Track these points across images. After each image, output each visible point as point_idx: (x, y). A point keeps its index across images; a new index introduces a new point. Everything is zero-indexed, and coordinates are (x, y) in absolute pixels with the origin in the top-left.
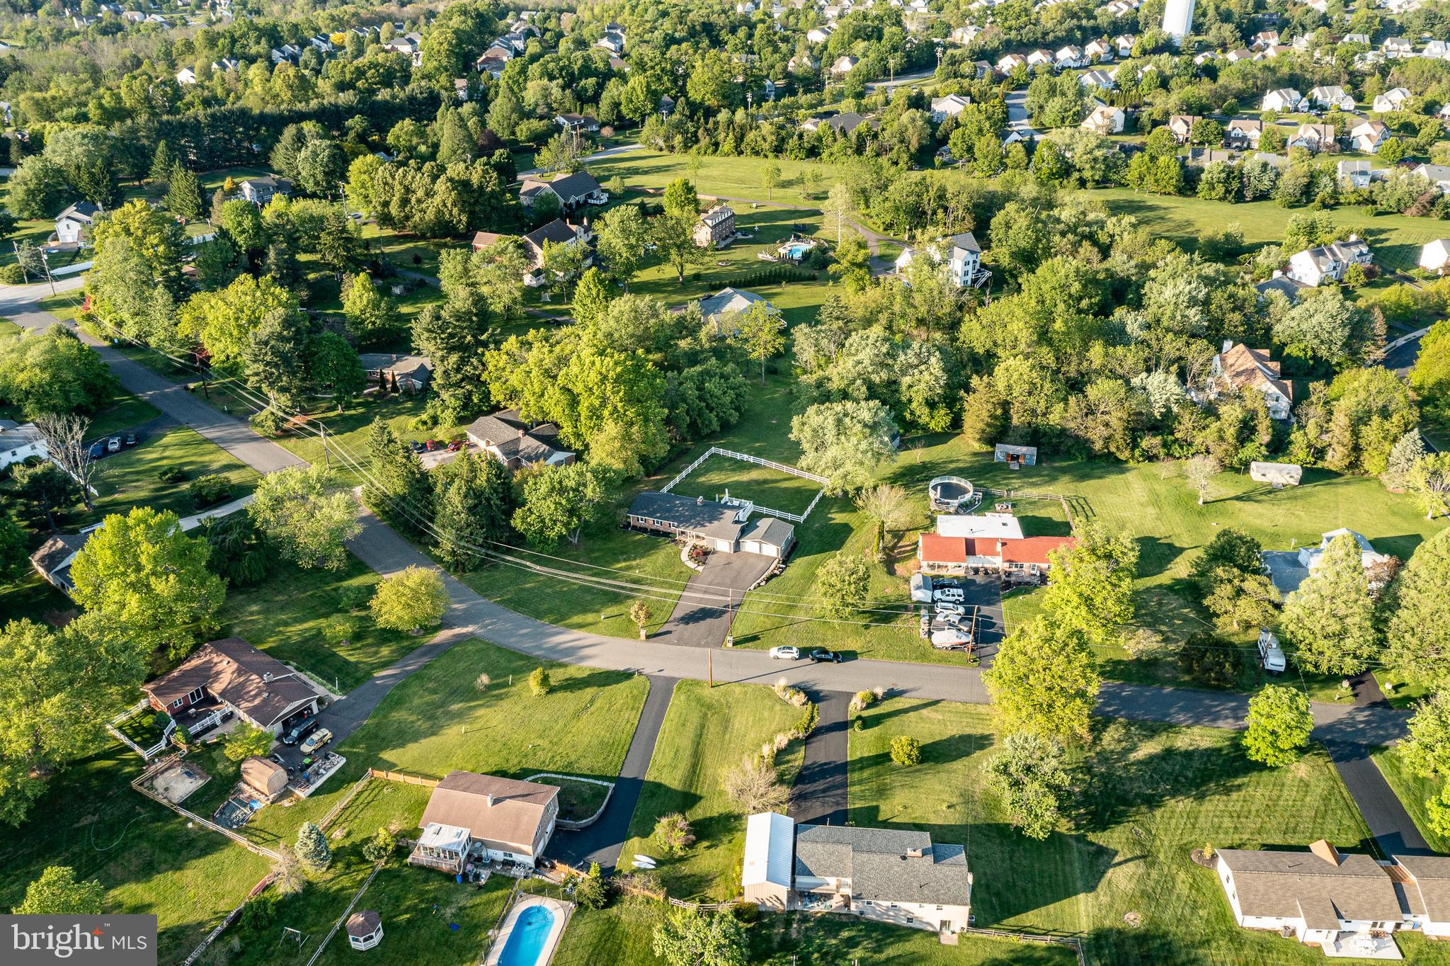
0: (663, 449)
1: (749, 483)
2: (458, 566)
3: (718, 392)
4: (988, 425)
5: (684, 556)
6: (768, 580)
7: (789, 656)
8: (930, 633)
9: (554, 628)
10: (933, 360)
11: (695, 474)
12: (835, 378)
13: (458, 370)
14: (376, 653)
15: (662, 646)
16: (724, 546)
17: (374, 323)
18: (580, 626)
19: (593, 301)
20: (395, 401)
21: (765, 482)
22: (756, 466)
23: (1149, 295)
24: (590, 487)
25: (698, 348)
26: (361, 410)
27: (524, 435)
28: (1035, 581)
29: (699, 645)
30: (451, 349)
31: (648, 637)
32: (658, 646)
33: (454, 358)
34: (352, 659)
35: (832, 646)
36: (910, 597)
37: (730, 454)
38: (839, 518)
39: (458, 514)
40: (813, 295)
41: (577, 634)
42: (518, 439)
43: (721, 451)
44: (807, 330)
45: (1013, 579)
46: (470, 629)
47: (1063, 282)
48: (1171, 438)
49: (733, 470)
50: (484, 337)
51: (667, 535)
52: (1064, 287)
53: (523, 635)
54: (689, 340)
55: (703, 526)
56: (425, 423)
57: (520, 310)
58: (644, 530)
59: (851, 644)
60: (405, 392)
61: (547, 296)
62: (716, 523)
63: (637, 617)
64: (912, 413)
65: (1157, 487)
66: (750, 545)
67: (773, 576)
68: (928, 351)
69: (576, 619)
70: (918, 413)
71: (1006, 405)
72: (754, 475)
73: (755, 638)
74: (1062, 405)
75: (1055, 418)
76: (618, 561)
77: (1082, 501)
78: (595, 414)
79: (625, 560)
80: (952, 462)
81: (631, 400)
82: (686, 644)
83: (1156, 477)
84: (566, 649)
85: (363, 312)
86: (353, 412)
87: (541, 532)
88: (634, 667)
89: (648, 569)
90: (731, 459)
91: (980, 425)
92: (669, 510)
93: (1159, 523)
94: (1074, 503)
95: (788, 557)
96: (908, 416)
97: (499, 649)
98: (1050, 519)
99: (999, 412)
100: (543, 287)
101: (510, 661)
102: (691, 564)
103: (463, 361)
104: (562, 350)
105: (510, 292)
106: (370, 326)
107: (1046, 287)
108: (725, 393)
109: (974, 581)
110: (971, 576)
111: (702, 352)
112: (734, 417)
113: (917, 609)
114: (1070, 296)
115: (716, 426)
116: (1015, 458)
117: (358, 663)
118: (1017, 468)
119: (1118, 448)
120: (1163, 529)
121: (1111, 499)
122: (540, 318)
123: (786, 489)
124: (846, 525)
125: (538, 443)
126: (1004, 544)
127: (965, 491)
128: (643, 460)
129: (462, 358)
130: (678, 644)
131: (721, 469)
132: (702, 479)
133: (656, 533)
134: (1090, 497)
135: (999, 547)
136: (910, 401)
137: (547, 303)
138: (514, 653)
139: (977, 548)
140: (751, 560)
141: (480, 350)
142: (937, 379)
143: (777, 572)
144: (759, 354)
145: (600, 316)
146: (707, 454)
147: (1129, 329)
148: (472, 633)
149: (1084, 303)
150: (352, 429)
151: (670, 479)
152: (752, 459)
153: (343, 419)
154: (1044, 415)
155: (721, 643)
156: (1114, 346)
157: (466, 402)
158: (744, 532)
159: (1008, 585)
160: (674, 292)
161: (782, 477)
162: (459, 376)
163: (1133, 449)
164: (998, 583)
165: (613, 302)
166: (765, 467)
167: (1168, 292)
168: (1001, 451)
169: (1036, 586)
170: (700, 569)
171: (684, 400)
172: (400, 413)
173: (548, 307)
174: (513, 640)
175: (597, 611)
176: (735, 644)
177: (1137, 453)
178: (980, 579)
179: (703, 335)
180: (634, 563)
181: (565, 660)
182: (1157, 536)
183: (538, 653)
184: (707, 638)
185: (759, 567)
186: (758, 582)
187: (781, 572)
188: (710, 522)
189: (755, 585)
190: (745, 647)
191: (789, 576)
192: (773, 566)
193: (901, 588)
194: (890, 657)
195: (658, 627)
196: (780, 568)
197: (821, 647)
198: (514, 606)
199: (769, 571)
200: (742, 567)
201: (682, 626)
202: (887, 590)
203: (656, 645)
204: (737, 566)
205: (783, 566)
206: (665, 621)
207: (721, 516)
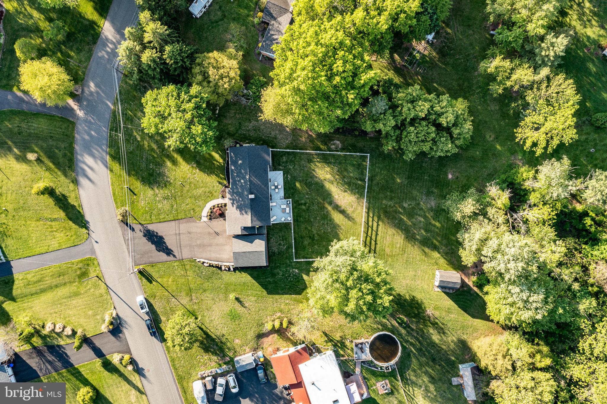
5: (210, 204)
6: (211, 266)
8: (202, 378)
15: (120, 233)
31: (123, 220)
32: (118, 229)
36: (237, 355)
55: (233, 204)
62: (238, 212)
67: (220, 268)
73: (150, 280)
82: (128, 245)
88: (92, 226)
95: (241, 269)
102: (205, 212)
109: (275, 388)
113: (226, 363)
130: (125, 241)
140: (227, 247)
143: (223, 268)
148: (77, 118)
155: (138, 264)
170: (204, 219)
184: (138, 254)
185: (221, 256)
186: (206, 261)
187: (225, 270)
188: (237, 208)
189: (202, 260)
190: (141, 279)
191: (224, 277)
192: (227, 264)
193: (244, 348)
194: (173, 360)
195: (135, 221)
196: (229, 269)
197: (161, 321)
198: (113, 127)
199: (220, 264)
200: (217, 245)
201: (142, 234)
202: (237, 340)
203: (119, 229)
204: (219, 240)
205: (232, 269)
206: (143, 223)
207: (246, 213)
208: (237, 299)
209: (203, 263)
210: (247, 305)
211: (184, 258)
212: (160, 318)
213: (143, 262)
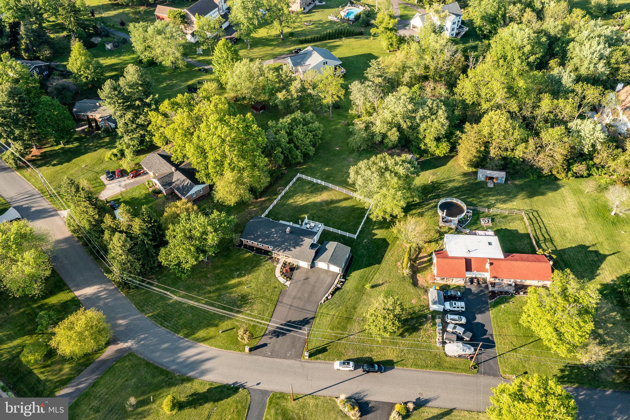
0: (266, 180)
1: (322, 203)
2: (124, 285)
3: (301, 136)
4: (475, 157)
5: (278, 273)
6: (333, 294)
7: (348, 369)
8: (444, 343)
9: (187, 342)
10: (440, 112)
11: (287, 196)
12: (378, 123)
13: (133, 122)
14: (61, 370)
15: (261, 358)
16: (304, 264)
17: (87, 77)
18: (204, 340)
19: (225, 62)
20: (99, 137)
21: (332, 202)
22: (325, 188)
23: (571, 50)
24: (210, 236)
25: (290, 97)
26: (76, 144)
27: (176, 170)
28: (512, 290)
29: (285, 357)
30: (128, 108)
31: (251, 350)
32: (258, 358)
33: (129, 115)
34: (42, 377)
35: (377, 357)
36: (428, 308)
37: (309, 178)
38: (380, 234)
39: (121, 255)
40: (361, 47)
41: (203, 347)
42: (172, 173)
43: (304, 177)
44: (359, 86)
45: (496, 289)
46: (128, 344)
47: (520, 43)
48: (591, 163)
49: (312, 192)
50: (147, 101)
51: (267, 253)
52: (521, 48)
53: (164, 350)
54: (284, 92)
55: (290, 250)
56: (115, 155)
57: (181, 64)
58: (251, 248)
59: (390, 355)
60: (104, 131)
61: (200, 50)
62: (298, 248)
63: (243, 339)
64: (425, 145)
65: (582, 200)
66: (321, 265)
67: (337, 289)
68: (437, 106)
69: (201, 334)
70: (429, 145)
71: (487, 145)
72: (324, 196)
73: (323, 350)
74: (524, 145)
75: (519, 153)
76: (234, 278)
77: (536, 215)
78: (220, 164)
79: (238, 276)
80: (450, 181)
81: (242, 155)
82: (277, 357)
83: (581, 192)
84: (193, 362)
85: (79, 70)
86: (71, 146)
87: (179, 264)
88: (241, 381)
89: (253, 285)
90: (310, 182)
91: (469, 157)
92: (268, 236)
93: (587, 232)
94: (531, 217)
95: (346, 273)
96: (423, 147)
97: (148, 364)
98: (517, 230)
99: (483, 148)
100: (198, 44)
101: (154, 377)
102: (282, 280)
103: (136, 116)
104: (199, 111)
105: (174, 53)
106: (84, 80)
107: (508, 47)
108: (306, 135)
109: (470, 290)
110: (469, 285)
111: (293, 100)
112: (312, 150)
113: (434, 318)
114: (523, 54)
115: (300, 159)
116: (491, 178)
117: (46, 381)
118: (492, 186)
119: (558, 173)
120: (590, 238)
121: (554, 211)
122: (195, 67)
123: (345, 208)
124: (384, 240)
125: (184, 178)
126: (491, 264)
127: (461, 211)
128: (252, 190)
129: (135, 114)
130: (271, 357)
131: (303, 192)
132: (291, 201)
133: (260, 251)
134: (540, 210)
135: (488, 266)
136: (424, 138)
137: (200, 55)
138: (157, 368)
139: (473, 267)
140: (322, 276)
141: (146, 109)
142: (443, 125)
143: (339, 286)
144: (328, 100)
145: (229, 73)
146: (295, 179)
147: (564, 82)
148: (129, 348)
149: (532, 59)
150: (69, 161)
151: (271, 201)
152: (323, 183)
153: (65, 151)
154: (513, 150)
155: (302, 355)
156: (558, 99)
157: (142, 141)
158: (318, 255)
159: (493, 294)
160: (278, 45)
161: (342, 197)
162: (134, 126)
163: (567, 172)
164: (486, 292)
165: (236, 64)
166: (332, 189)
167: (586, 51)
168: (482, 174)
169: (512, 296)
170: (288, 283)
171: (279, 145)
172: (101, 147)
173: (201, 58)
174: (157, 354)
175: (217, 325)
176: (310, 356)
177: (570, 174)
178: (474, 288)
179: (292, 88)
180: (243, 279)
181: (191, 374)
182: (587, 244)
183: (174, 367)
184: (291, 350)
185: (327, 282)
186: (327, 295)
187: (342, 285)
188: (295, 248)
189: (324, 298)
190: (317, 359)
191: (348, 289)
192: (337, 281)
193: (422, 299)
194: (416, 365)
195: (257, 340)
196: (342, 282)
197: (369, 358)
198: (161, 321)
199: (334, 286)
200: (316, 282)
201: (274, 338)
202: (413, 301)
203: (256, 357)
204: (312, 280)
205: (344, 280)
206: (263, 333)
207: (302, 241)
208: (373, 287)
209: (327, 298)
210: (381, 282)
211: (315, 311)
212: (366, 358)
213: (301, 348)
